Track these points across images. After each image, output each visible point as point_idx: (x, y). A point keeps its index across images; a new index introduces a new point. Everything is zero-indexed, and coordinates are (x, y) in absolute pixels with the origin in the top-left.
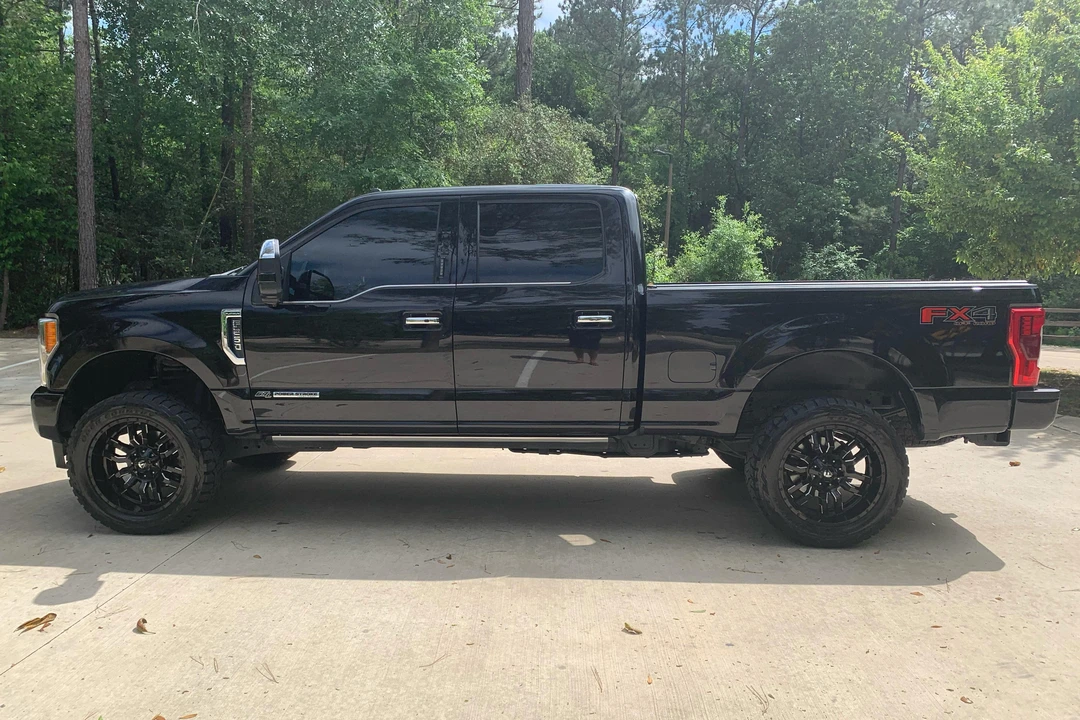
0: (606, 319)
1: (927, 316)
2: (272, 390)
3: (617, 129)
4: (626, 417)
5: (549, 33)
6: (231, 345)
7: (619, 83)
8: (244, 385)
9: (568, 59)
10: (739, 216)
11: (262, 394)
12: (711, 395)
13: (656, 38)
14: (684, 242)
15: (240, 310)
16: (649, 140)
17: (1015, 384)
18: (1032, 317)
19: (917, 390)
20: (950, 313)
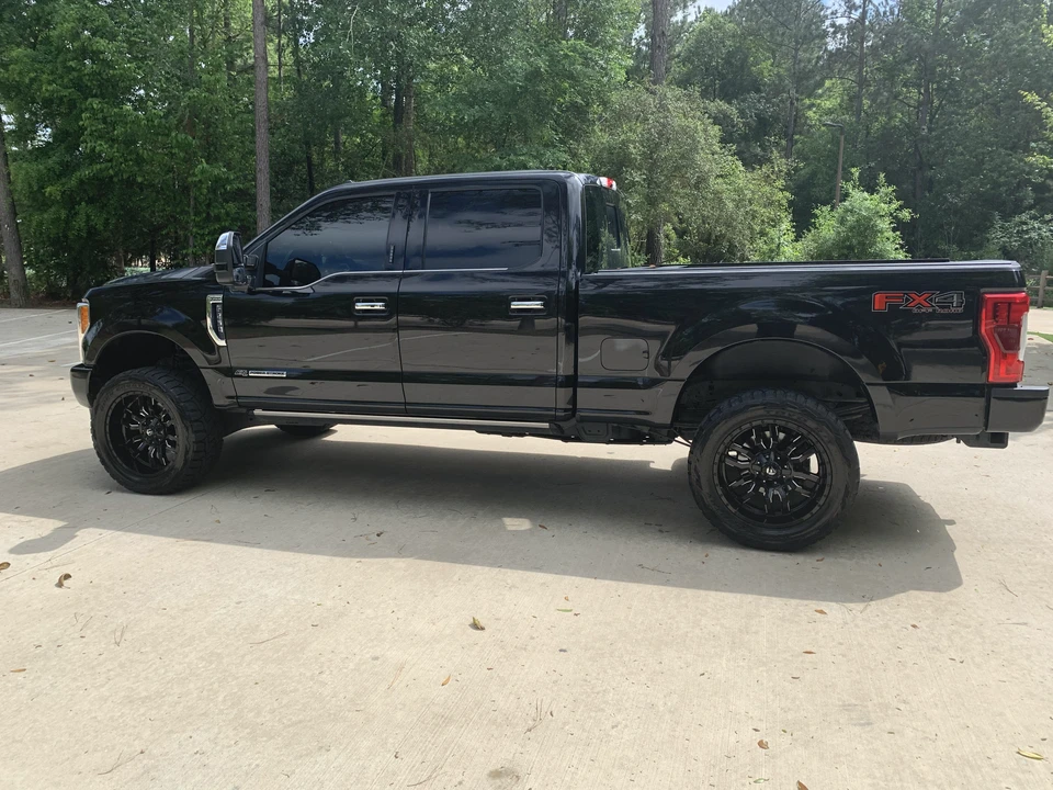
0: (536, 305)
1: (879, 302)
2: (248, 369)
3: (792, 104)
4: (562, 404)
5: (726, 14)
6: (216, 328)
7: (795, 57)
8: (225, 364)
9: (743, 36)
10: (871, 189)
11: (241, 372)
12: (651, 383)
13: (834, 9)
14: (816, 216)
15: (221, 296)
16: (830, 112)
17: (991, 380)
18: (1010, 304)
19: (868, 384)
20: (907, 300)
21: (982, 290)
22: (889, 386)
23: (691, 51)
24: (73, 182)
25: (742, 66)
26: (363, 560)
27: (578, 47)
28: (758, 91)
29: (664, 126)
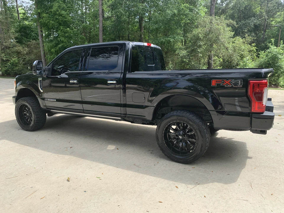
0: (114, 82)
1: (214, 83)
2: (48, 99)
4: (123, 112)
7: (267, 6)
10: (277, 45)
11: (46, 99)
12: (145, 107)
15: (42, 78)
17: (252, 111)
18: (259, 84)
19: (210, 111)
20: (223, 82)
21: (249, 80)
22: (216, 111)
23: (233, 6)
24: (58, 48)
25: (250, 10)
26: (59, 155)
27: (187, 6)
28: (254, 17)
29: (211, 28)
